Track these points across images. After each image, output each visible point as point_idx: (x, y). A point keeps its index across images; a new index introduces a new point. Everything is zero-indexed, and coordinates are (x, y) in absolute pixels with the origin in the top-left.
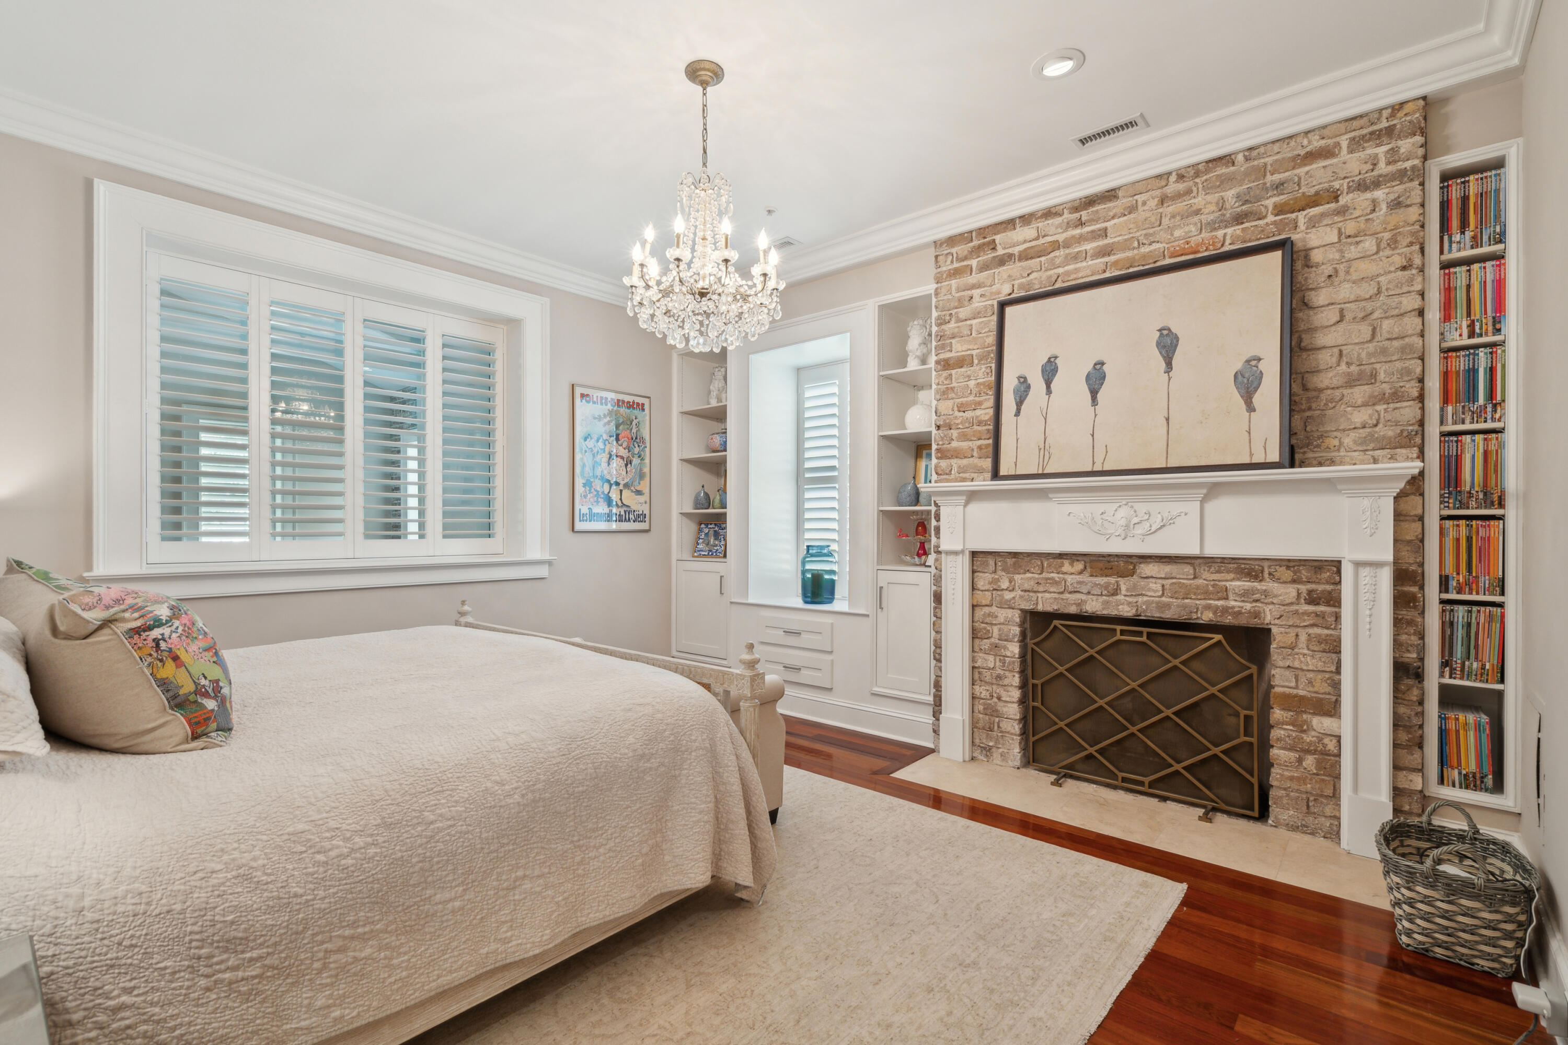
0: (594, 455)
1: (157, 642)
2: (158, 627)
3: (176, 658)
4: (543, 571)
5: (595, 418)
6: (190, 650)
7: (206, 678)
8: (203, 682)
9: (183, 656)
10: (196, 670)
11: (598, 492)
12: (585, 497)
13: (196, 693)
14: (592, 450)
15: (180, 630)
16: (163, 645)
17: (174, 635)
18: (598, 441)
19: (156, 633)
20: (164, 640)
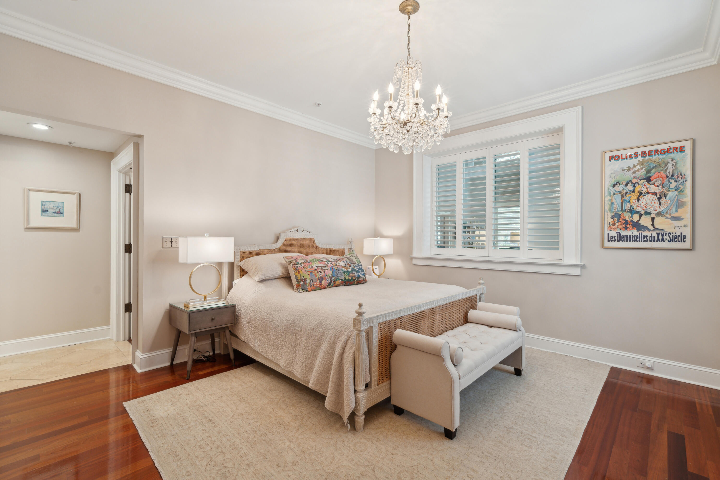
0: (622, 196)
1: (296, 267)
2: (298, 264)
3: (299, 272)
4: (577, 271)
5: (623, 170)
6: (303, 270)
7: (304, 277)
8: (303, 278)
9: (300, 271)
10: (302, 275)
11: (626, 221)
12: (614, 224)
13: (300, 280)
14: (620, 192)
15: (302, 266)
16: (297, 268)
17: (300, 267)
18: (627, 185)
19: (297, 266)
20: (298, 267)
